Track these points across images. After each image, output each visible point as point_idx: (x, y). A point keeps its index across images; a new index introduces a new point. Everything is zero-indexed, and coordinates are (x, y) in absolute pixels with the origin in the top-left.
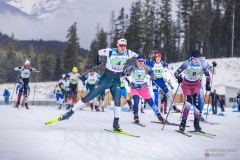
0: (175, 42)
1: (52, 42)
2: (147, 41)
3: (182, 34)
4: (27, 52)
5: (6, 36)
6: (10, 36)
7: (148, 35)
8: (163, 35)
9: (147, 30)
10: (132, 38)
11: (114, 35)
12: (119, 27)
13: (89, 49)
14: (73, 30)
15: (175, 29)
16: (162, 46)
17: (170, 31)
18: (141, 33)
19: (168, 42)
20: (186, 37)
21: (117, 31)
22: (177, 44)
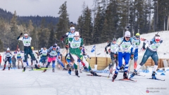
0: (146, 16)
1: (47, 17)
2: (124, 16)
3: (152, 10)
4: (27, 26)
5: (9, 13)
6: (13, 13)
7: (124, 11)
8: (136, 11)
9: (123, 7)
10: (112, 13)
11: (97, 11)
12: (101, 5)
13: (77, 23)
14: (64, 8)
15: (146, 6)
16: (136, 20)
17: (142, 8)
18: (119, 10)
19: (141, 17)
20: (155, 13)
21: (100, 8)
22: (148, 19)
